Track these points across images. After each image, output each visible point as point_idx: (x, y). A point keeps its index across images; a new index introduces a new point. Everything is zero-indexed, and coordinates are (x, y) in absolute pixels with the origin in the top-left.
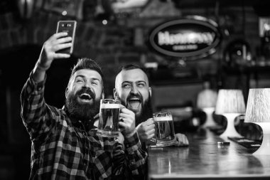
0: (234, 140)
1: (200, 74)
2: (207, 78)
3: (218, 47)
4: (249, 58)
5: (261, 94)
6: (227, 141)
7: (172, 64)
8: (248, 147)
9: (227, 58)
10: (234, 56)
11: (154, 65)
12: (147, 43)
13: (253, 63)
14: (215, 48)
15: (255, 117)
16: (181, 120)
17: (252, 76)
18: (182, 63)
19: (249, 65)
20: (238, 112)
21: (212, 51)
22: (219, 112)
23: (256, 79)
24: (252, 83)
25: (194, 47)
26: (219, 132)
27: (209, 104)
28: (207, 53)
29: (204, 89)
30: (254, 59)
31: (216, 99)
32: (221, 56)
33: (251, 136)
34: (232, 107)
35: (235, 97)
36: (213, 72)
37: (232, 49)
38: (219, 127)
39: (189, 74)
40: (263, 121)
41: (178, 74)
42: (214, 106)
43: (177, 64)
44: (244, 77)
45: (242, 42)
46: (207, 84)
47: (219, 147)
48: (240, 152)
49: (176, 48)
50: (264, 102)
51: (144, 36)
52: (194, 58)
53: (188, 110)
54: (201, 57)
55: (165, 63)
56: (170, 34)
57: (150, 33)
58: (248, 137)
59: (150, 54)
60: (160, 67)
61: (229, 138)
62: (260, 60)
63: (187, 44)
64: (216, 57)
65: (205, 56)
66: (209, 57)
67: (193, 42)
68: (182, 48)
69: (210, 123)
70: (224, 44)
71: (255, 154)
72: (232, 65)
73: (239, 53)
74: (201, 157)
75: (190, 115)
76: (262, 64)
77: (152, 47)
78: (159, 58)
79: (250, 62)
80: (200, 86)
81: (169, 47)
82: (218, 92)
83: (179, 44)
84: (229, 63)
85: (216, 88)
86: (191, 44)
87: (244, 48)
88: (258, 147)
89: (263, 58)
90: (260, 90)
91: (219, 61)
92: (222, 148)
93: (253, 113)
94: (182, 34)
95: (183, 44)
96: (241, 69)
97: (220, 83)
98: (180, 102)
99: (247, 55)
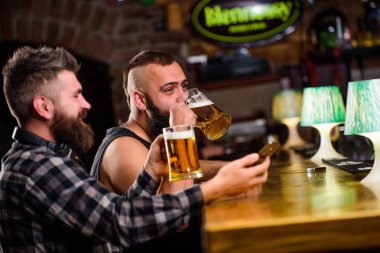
0: (332, 163)
1: (273, 66)
2: (284, 72)
3: (298, 23)
4: (347, 36)
5: (367, 89)
6: (322, 165)
7: (230, 55)
8: (353, 173)
9: (314, 39)
10: (323, 35)
11: (202, 59)
12: (189, 25)
13: (354, 44)
14: (294, 25)
15: (361, 125)
16: (249, 139)
17: (354, 63)
18: (244, 52)
19: (348, 47)
20: (336, 121)
21: (290, 30)
22: (307, 122)
23: (361, 67)
24: (355, 73)
25: (262, 26)
26: (310, 152)
27: (291, 111)
28: (282, 32)
29: (281, 89)
30: (354, 37)
31: (301, 104)
32: (305, 37)
33: (359, 155)
34: (326, 114)
35: (329, 98)
36: (294, 62)
37: (320, 25)
38: (309, 146)
39: (256, 68)
40: (373, 129)
41: (241, 70)
42: (299, 114)
43: (238, 54)
44: (343, 66)
45: (335, 12)
46: (285, 82)
47: (309, 175)
48: (342, 181)
49: (233, 29)
50: (373, 101)
51: (183, 15)
52: (262, 43)
53: (260, 123)
54: (272, 40)
55: (219, 54)
56: (222, 9)
57: (192, 10)
58: (355, 157)
59: (194, 43)
60: (210, 61)
61: (324, 161)
62: (365, 38)
63: (250, 22)
64: (296, 38)
65: (279, 37)
66: (285, 39)
67: (260, 18)
68: (242, 28)
69: (294, 140)
70: (307, 17)
71: (365, 182)
72: (322, 49)
73: (331, 29)
74: (284, 192)
75: (262, 130)
76: (368, 43)
77: (196, 32)
78: (208, 47)
79: (349, 42)
80: (274, 86)
81: (222, 29)
82: (302, 92)
83: (238, 24)
84: (317, 47)
85: (299, 87)
86: (257, 21)
87: (339, 21)
88: (369, 171)
89: (369, 35)
90: (364, 83)
91: (301, 44)
92: (313, 178)
93: (357, 119)
94: (241, 7)
95: (244, 23)
96: (336, 53)
97: (305, 79)
98: (246, 112)
99: (343, 32)
